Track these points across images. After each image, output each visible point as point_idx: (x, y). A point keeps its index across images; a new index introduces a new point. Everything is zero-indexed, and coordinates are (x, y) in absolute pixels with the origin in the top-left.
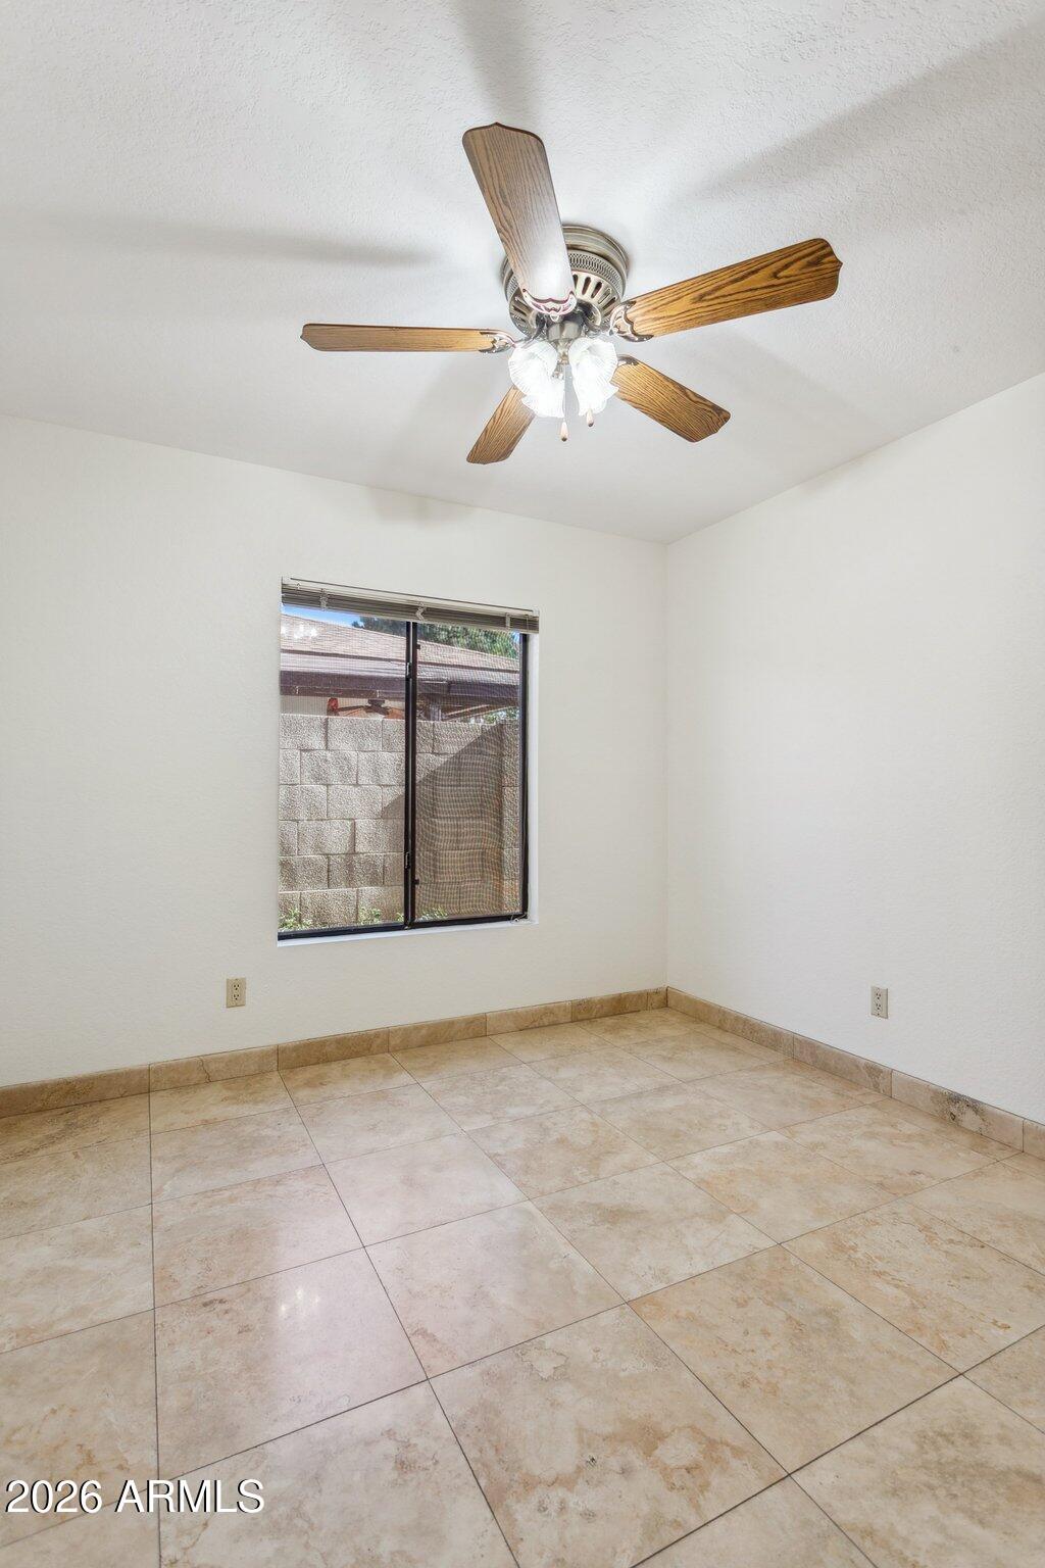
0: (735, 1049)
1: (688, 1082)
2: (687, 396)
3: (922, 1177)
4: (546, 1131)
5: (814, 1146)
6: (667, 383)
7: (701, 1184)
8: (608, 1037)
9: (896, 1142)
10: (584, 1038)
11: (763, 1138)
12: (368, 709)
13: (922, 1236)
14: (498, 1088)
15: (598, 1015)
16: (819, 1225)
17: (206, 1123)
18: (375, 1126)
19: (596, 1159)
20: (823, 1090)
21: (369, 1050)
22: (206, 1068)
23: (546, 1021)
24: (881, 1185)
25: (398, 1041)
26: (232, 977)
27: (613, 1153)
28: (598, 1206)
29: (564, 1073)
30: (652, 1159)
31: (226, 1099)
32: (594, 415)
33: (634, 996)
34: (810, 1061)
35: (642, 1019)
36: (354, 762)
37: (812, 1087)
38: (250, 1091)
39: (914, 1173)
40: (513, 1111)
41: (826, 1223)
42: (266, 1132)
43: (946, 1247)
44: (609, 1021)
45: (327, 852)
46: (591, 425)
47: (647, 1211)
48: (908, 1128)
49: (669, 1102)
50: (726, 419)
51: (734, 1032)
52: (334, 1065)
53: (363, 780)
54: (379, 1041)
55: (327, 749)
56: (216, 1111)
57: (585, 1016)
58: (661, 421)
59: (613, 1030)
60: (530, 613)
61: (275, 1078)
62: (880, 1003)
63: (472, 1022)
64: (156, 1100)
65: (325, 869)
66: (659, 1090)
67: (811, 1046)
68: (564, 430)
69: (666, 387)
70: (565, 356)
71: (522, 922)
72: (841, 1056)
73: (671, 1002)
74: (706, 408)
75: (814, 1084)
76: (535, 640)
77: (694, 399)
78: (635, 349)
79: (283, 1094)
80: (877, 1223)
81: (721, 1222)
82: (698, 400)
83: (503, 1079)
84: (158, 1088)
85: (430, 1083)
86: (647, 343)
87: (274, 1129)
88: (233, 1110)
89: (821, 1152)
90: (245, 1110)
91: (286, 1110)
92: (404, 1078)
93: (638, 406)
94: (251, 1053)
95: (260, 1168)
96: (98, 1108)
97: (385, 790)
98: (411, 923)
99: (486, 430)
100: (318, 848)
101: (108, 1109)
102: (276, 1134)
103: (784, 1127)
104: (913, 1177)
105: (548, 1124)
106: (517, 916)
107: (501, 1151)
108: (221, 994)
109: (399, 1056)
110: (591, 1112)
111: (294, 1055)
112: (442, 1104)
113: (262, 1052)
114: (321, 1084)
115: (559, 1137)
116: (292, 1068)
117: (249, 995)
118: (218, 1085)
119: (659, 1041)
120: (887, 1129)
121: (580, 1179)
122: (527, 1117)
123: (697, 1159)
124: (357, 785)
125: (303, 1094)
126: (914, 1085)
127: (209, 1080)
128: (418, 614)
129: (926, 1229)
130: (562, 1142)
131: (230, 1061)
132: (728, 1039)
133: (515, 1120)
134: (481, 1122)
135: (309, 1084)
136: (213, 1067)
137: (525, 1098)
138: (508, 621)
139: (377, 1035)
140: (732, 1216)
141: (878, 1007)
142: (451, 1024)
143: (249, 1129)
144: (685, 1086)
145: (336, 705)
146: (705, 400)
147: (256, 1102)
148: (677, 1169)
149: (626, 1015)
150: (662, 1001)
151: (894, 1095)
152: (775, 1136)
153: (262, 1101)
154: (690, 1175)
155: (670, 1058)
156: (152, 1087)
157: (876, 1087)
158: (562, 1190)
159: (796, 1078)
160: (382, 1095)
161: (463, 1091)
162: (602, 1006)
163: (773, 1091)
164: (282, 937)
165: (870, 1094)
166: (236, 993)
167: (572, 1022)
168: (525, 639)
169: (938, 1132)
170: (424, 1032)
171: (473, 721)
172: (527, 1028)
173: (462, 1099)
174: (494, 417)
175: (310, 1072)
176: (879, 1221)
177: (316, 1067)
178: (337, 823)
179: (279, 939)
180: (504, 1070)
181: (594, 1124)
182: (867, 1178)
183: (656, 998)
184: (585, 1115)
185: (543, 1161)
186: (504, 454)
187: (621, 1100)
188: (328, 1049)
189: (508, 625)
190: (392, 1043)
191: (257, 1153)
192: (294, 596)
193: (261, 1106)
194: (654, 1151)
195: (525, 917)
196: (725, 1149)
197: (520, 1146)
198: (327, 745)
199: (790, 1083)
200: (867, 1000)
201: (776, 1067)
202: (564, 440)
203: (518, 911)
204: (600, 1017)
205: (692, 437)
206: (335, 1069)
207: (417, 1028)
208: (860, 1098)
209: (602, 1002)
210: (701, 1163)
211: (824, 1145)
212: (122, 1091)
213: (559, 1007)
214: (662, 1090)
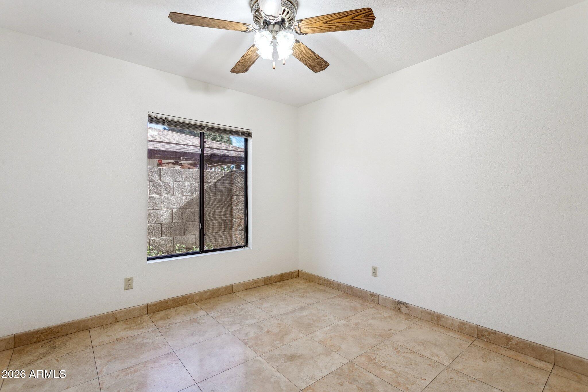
0: (325, 291)
1: (311, 304)
2: (316, 56)
3: (392, 331)
4: (261, 328)
5: (357, 324)
6: (309, 51)
7: (321, 342)
8: (279, 290)
9: (383, 320)
10: (270, 291)
11: (339, 323)
12: (173, 164)
13: (395, 352)
14: (241, 313)
15: (274, 282)
16: (362, 352)
17: (118, 340)
18: (193, 333)
19: (282, 337)
20: (357, 303)
21: (186, 302)
22: (115, 316)
23: (255, 285)
24: (380, 335)
25: (198, 298)
26: (127, 277)
27: (288, 334)
28: (285, 355)
29: (265, 305)
30: (302, 335)
31: (126, 328)
32: (285, 60)
33: (287, 274)
34: (351, 293)
35: (291, 282)
36: (172, 186)
37: (353, 303)
38: (136, 324)
39: (389, 330)
40: (248, 322)
41: (364, 351)
42: (147, 341)
43: (403, 355)
44: (279, 284)
45: (160, 222)
46: (284, 64)
47: (303, 355)
48: (385, 315)
49: (305, 313)
50: (328, 66)
51: (323, 285)
52: (172, 310)
53: (176, 193)
54: (190, 299)
55: (160, 180)
56: (123, 334)
57: (270, 282)
58: (305, 64)
59: (280, 287)
60: (248, 131)
61: (147, 317)
62: (375, 272)
63: (227, 288)
64: (93, 332)
65: (160, 229)
66: (300, 308)
67: (351, 288)
68: (274, 65)
69: (308, 52)
70: (275, 37)
71: (246, 248)
72: (361, 291)
73: (300, 275)
74: (321, 61)
75: (353, 302)
76: (250, 141)
77: (318, 58)
78: (300, 38)
79: (151, 324)
80: (381, 349)
81: (330, 355)
82: (319, 58)
83: (242, 309)
84: (93, 327)
85: (213, 314)
86: (305, 36)
87: (150, 339)
88: (130, 333)
89: (359, 326)
90: (135, 332)
91: (154, 331)
92: (202, 313)
93: (298, 58)
94: (136, 308)
95: (146, 356)
96: (65, 338)
97: (185, 197)
98: (202, 251)
99: (239, 61)
100: (157, 221)
101: (70, 338)
102: (151, 341)
103: (345, 318)
104: (389, 332)
105: (262, 325)
106: (244, 246)
107: (245, 338)
108: (122, 285)
109: (199, 304)
110: (277, 319)
111: (155, 307)
112: (219, 322)
113: (141, 307)
114: (167, 318)
115: (267, 330)
116: (154, 313)
117: (134, 284)
118: (121, 323)
119: (298, 290)
120: (379, 315)
121: (277, 345)
122: (253, 324)
123: (318, 333)
124: (173, 195)
125: (160, 323)
126: (386, 299)
127: (117, 321)
128: (205, 129)
129: (396, 349)
130: (268, 332)
131: (126, 312)
132: (322, 287)
133: (249, 326)
134: (236, 327)
135: (162, 319)
136: (118, 315)
137: (251, 316)
138: (240, 133)
139: (189, 296)
140: (333, 353)
141: (374, 273)
142: (219, 290)
143: (138, 340)
144: (309, 306)
145: (161, 162)
146: (321, 58)
147: (140, 329)
148: (311, 338)
149: (285, 281)
150: (297, 275)
151: (380, 303)
152: (344, 322)
153: (143, 328)
154: (316, 339)
155: (303, 296)
156: (91, 326)
157: (373, 301)
158: (271, 351)
159: (347, 300)
160: (194, 321)
161: (227, 316)
162: (276, 279)
163: (340, 306)
164: (149, 259)
165: (371, 303)
166: (129, 284)
167: (265, 285)
168: (246, 140)
169: (395, 315)
170: (208, 294)
171: (213, 169)
172: (248, 289)
173: (226, 319)
174: (243, 56)
175: (162, 313)
176: (381, 348)
177: (164, 311)
178: (165, 211)
179: (148, 260)
180: (242, 306)
181: (279, 324)
182: (376, 334)
183: (295, 274)
184: (275, 321)
185: (262, 340)
186: (245, 70)
187: (287, 314)
188: (169, 304)
189: (241, 135)
190: (196, 299)
191: (144, 350)
192: (153, 119)
193: (142, 330)
194: (303, 332)
195: (247, 246)
196: (327, 328)
197: (253, 335)
198: (160, 179)
199: (345, 302)
200: (370, 271)
201: (339, 296)
202: (274, 69)
203: (244, 244)
204: (275, 283)
205: (315, 70)
206: (172, 311)
207: (205, 292)
208: (369, 305)
209: (275, 277)
210: (320, 335)
211: (360, 323)
212: (76, 329)
213: (260, 280)
214: (302, 308)
